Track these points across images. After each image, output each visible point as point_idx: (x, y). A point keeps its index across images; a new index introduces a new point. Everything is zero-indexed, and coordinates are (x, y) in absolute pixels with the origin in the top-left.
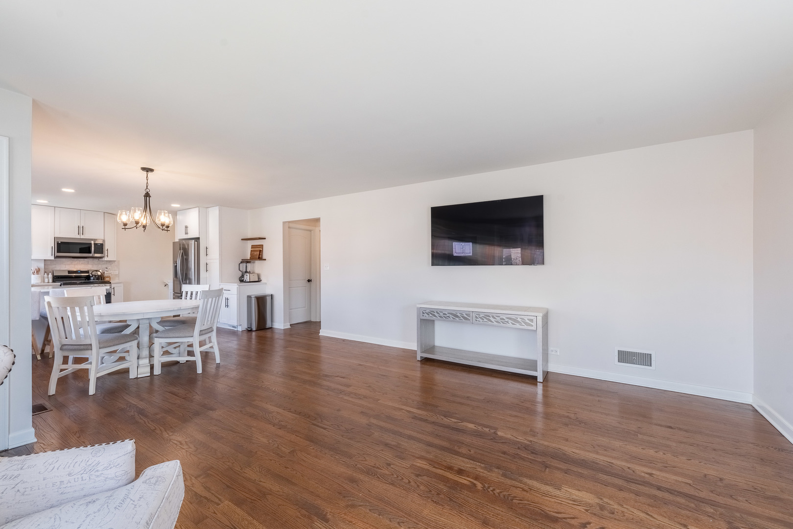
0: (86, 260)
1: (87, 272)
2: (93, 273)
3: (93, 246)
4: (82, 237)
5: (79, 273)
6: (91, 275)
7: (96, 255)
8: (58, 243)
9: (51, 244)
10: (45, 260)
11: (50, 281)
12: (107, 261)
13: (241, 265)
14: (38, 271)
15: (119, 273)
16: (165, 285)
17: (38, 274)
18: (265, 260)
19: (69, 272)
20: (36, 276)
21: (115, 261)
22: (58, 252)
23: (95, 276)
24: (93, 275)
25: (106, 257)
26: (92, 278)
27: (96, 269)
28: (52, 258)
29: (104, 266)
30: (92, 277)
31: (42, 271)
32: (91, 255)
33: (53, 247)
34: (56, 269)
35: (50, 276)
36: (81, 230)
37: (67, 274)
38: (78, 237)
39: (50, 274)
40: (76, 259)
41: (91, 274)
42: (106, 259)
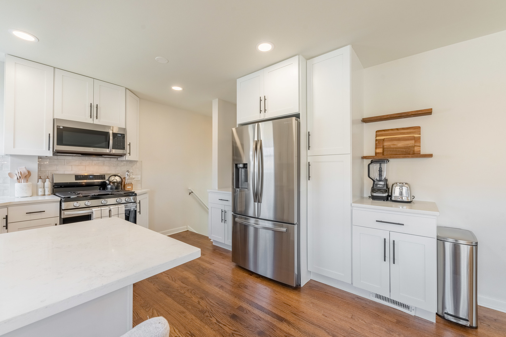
0: (101, 159)
1: (102, 177)
2: (112, 179)
3: (111, 138)
4: (96, 122)
5: (91, 179)
6: (107, 182)
7: (114, 151)
8: (58, 129)
9: (48, 129)
10: (40, 158)
11: (47, 193)
12: (128, 161)
13: (371, 166)
14: (26, 176)
15: (141, 178)
16: (190, 193)
17: (27, 181)
18: (430, 156)
19: (77, 177)
20: (23, 184)
21: (136, 161)
22: (58, 144)
23: (114, 183)
24: (110, 182)
25: (128, 155)
26: (109, 187)
27: (114, 173)
28: (50, 154)
29: (124, 169)
30: (109, 184)
31: (35, 175)
32: (107, 151)
33: (51, 136)
34: (57, 172)
35: (48, 184)
36: (94, 110)
37: (73, 180)
38: (90, 121)
39: (47, 180)
40: (86, 158)
41: (108, 180)
42: (128, 157)
